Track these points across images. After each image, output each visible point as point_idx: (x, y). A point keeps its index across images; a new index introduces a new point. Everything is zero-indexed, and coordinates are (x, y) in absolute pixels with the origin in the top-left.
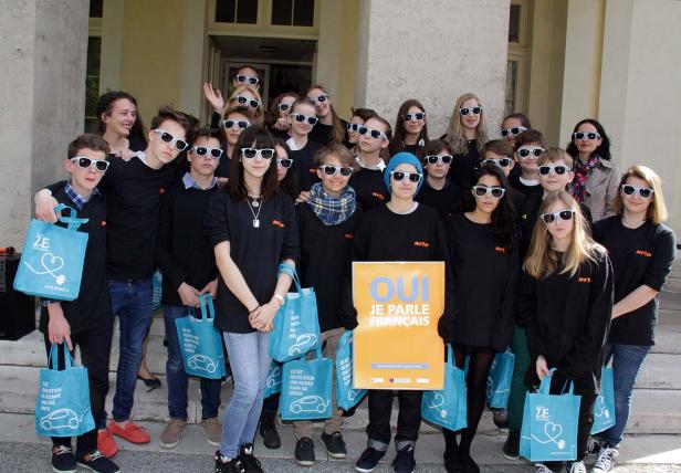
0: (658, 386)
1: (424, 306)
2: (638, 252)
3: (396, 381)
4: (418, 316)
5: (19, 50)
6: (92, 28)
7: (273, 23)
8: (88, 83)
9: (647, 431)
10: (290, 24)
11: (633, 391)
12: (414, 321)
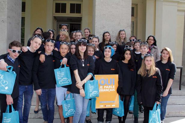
0: (173, 104)
1: (113, 86)
2: (167, 69)
3: (106, 106)
4: (112, 89)
5: (3, 21)
6: (22, 15)
7: (70, 13)
8: (22, 29)
9: (171, 116)
10: (75, 13)
11: (167, 106)
12: (111, 90)
